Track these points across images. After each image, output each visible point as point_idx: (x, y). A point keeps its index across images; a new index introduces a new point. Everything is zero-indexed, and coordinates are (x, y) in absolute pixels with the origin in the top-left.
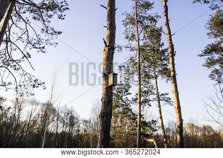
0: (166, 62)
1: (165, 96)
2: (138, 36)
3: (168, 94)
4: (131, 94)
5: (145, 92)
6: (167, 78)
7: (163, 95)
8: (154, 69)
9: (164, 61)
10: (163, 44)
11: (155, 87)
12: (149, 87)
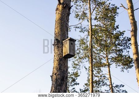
0: (121, 48)
1: (120, 88)
2: (91, 14)
3: (123, 86)
4: (78, 84)
5: (96, 82)
6: (122, 66)
7: (117, 86)
8: (107, 56)
9: (118, 46)
10: (117, 27)
11: (108, 76)
12: (101, 76)
